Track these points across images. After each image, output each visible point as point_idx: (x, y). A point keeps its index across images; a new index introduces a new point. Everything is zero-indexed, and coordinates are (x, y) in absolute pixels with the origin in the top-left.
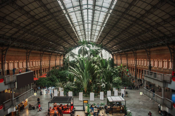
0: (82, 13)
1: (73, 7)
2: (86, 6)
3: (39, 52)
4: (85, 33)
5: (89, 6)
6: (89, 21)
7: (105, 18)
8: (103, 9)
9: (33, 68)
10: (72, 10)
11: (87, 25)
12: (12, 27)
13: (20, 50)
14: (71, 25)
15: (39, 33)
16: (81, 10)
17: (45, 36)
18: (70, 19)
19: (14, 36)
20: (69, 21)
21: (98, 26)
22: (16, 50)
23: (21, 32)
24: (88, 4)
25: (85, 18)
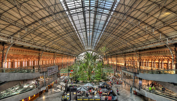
0: (86, 33)
1: (82, 30)
2: (89, 29)
3: (61, 55)
4: (88, 45)
5: (91, 29)
6: (90, 38)
7: (99, 36)
8: (99, 31)
9: (58, 64)
10: (80, 31)
11: (89, 40)
12: (46, 40)
13: (50, 53)
14: (80, 40)
15: (62, 44)
16: (86, 31)
17: (65, 46)
18: (80, 36)
19: (47, 45)
20: (79, 37)
21: (95, 41)
22: (48, 53)
23: (51, 43)
24: (90, 28)
25: (88, 36)
